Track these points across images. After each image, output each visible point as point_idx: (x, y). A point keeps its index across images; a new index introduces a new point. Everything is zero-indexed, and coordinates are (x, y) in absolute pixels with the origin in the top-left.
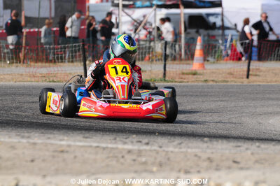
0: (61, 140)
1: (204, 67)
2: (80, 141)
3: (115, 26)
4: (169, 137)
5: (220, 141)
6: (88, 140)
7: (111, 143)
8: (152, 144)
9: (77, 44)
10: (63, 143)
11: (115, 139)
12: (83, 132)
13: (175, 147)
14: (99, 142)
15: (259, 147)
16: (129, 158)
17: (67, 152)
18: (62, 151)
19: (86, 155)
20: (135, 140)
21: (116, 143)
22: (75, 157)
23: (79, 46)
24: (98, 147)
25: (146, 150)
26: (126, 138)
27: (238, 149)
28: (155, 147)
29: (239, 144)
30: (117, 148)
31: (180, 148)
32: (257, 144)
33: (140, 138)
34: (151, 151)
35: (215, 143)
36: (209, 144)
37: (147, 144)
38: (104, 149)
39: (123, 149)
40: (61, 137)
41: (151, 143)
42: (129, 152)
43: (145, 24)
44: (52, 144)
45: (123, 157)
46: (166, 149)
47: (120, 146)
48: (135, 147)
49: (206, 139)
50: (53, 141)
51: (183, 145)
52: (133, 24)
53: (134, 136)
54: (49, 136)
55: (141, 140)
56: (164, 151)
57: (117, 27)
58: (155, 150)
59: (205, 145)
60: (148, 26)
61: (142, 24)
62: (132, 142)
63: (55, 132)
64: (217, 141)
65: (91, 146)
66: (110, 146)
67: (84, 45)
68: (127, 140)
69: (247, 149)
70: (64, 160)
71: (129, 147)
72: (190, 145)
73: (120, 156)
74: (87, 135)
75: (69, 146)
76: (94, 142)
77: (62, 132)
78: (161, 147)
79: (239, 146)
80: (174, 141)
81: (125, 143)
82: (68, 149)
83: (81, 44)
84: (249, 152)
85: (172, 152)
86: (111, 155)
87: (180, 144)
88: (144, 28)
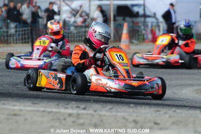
0: (14, 106)
1: (129, 48)
2: (30, 106)
4: (102, 104)
5: (143, 107)
6: (36, 105)
7: (55, 108)
8: (89, 109)
9: (26, 29)
10: (15, 108)
11: (58, 105)
12: (32, 99)
13: (107, 111)
14: (45, 107)
15: (175, 111)
16: (70, 120)
17: (19, 115)
18: (15, 115)
19: (35, 118)
20: (74, 106)
21: (58, 108)
22: (26, 119)
23: (28, 30)
24: (44, 111)
25: (83, 114)
26: (67, 104)
27: (158, 113)
28: (91, 112)
29: (159, 109)
30: (59, 112)
31: (111, 112)
32: (174, 109)
33: (79, 104)
34: (87, 114)
35: (139, 108)
36: (134, 109)
37: (84, 109)
38: (49, 112)
39: (65, 113)
40: (14, 103)
41: (87, 108)
42: (70, 115)
43: (82, 13)
45: (65, 119)
47: (63, 110)
48: (75, 111)
49: (132, 105)
50: (7, 107)
51: (113, 110)
52: (71, 12)
53: (74, 102)
54: (4, 102)
55: (79, 105)
56: (98, 114)
58: (90, 114)
59: (131, 110)
60: (84, 14)
61: (79, 13)
62: (72, 108)
63: (9, 99)
64: (141, 107)
65: (38, 111)
66: (54, 110)
67: (31, 30)
68: (68, 106)
69: (165, 113)
70: (17, 122)
71: (70, 111)
72: (119, 109)
73: (62, 118)
74: (35, 102)
75: (21, 110)
76: (41, 107)
77: (15, 99)
78: (95, 111)
79: (159, 111)
80: (106, 107)
81: (66, 108)
82: (20, 113)
83: (29, 28)
84: (167, 116)
85: (104, 115)
86: (55, 117)
87: (111, 109)
88: (81, 16)
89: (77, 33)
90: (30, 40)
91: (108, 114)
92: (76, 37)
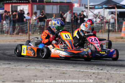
0: (63, 68)
2: (72, 68)
3: (86, 17)
4: (111, 67)
6: (75, 68)
8: (104, 70)
9: (69, 25)
10: (64, 69)
11: (87, 67)
12: (73, 64)
13: (114, 71)
14: (80, 69)
16: (94, 76)
17: (66, 73)
18: (64, 73)
19: (74, 75)
20: (96, 68)
21: (88, 69)
23: (70, 26)
24: (79, 71)
25: (101, 72)
26: (92, 67)
28: (105, 71)
30: (88, 72)
31: (117, 72)
34: (103, 73)
37: (102, 70)
38: (82, 72)
39: (91, 72)
40: (63, 67)
42: (94, 73)
43: (99, 16)
44: (59, 70)
46: (110, 72)
48: (96, 71)
50: (59, 69)
51: (118, 70)
52: (94, 16)
53: (96, 66)
54: (58, 66)
55: (99, 68)
57: (87, 18)
58: (105, 72)
60: (100, 17)
63: (60, 65)
65: (76, 71)
66: (85, 70)
67: (72, 26)
70: (65, 77)
71: (94, 71)
72: (121, 70)
73: (90, 75)
74: (74, 66)
76: (78, 69)
77: (63, 64)
78: (108, 71)
80: (114, 69)
81: (92, 69)
82: (66, 72)
83: (71, 25)
85: (113, 73)
86: (86, 75)
88: (99, 18)
89: (97, 27)
90: (71, 32)
91: (115, 73)
92: (97, 30)
